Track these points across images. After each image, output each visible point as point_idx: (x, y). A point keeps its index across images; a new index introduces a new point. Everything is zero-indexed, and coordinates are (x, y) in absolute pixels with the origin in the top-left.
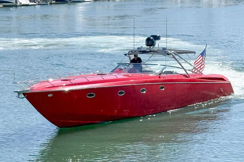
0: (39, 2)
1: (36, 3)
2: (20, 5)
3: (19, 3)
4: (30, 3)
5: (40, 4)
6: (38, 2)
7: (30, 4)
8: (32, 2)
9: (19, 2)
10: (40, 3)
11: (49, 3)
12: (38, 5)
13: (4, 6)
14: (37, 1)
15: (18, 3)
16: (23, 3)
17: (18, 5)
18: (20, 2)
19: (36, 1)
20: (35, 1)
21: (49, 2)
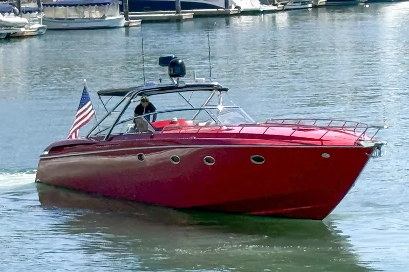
0: (284, 4)
1: (276, 5)
2: (236, 12)
3: (233, 7)
4: (261, 5)
5: (287, 10)
6: (282, 4)
7: (262, 10)
8: (268, 5)
9: (235, 4)
10: (286, 7)
11: (310, 5)
12: (283, 10)
13: (197, 16)
14: (278, 1)
15: (231, 7)
16: (244, 7)
17: (231, 13)
18: (238, 4)
19: (276, 2)
20: (274, 2)
21: (309, 2)
